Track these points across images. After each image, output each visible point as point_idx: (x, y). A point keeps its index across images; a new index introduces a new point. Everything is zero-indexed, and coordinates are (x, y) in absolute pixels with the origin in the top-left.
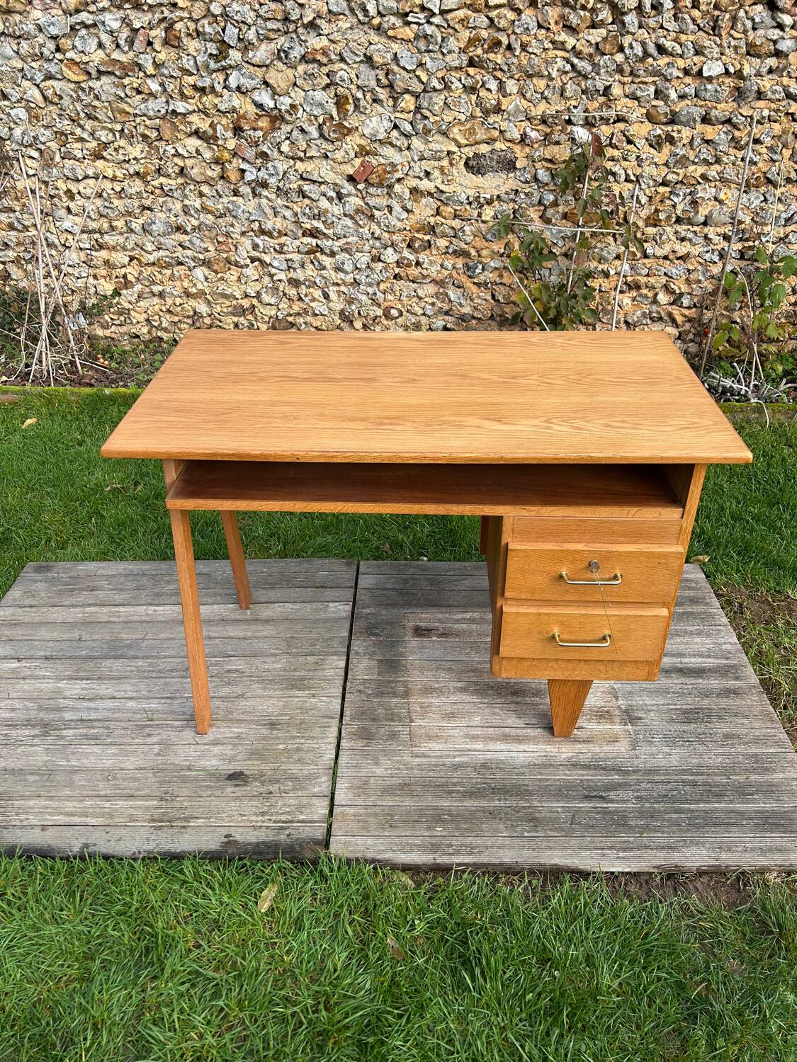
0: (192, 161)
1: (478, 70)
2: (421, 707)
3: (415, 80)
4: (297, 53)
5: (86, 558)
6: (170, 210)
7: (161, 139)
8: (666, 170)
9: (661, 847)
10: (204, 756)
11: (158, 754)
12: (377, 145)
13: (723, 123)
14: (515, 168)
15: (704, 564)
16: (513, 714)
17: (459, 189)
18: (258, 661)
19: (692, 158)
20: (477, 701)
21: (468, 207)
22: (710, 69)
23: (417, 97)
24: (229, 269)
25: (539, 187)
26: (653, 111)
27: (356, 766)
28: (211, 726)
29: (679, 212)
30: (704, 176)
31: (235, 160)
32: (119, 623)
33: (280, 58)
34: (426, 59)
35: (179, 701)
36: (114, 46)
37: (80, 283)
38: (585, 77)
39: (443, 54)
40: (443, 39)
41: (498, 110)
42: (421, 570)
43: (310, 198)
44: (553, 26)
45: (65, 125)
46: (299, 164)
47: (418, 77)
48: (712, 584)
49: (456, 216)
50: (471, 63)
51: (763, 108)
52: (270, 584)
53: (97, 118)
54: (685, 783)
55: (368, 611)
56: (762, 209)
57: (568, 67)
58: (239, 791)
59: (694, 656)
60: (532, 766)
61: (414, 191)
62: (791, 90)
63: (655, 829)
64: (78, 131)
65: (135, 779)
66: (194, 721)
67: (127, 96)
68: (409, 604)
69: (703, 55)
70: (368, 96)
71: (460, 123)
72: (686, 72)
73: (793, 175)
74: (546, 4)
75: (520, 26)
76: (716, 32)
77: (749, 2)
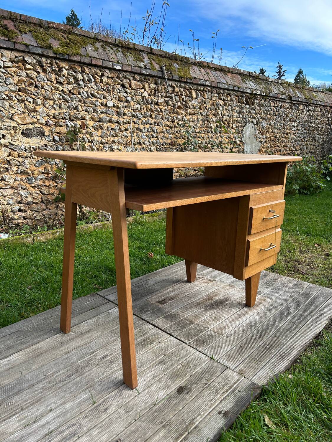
1: (23, 94)
2: (203, 322)
8: (101, 138)
9: (320, 315)
10: (152, 395)
11: (127, 412)
13: (116, 123)
14: (45, 135)
16: (231, 308)
17: (20, 144)
19: (109, 134)
20: (215, 311)
21: (25, 152)
22: (109, 104)
25: (56, 144)
26: (93, 116)
30: (113, 141)
35: (97, 385)
38: (68, 102)
39: (7, 84)
40: (6, 78)
41: (35, 111)
44: (53, 81)
49: (19, 156)
50: (20, 90)
51: (126, 119)
57: (61, 97)
58: (193, 394)
62: (133, 113)
63: (311, 313)
65: (134, 432)
69: (106, 99)
71: (18, 114)
72: (102, 104)
73: (138, 141)
74: (50, 72)
75: (40, 79)
76: (109, 92)
77: (117, 84)
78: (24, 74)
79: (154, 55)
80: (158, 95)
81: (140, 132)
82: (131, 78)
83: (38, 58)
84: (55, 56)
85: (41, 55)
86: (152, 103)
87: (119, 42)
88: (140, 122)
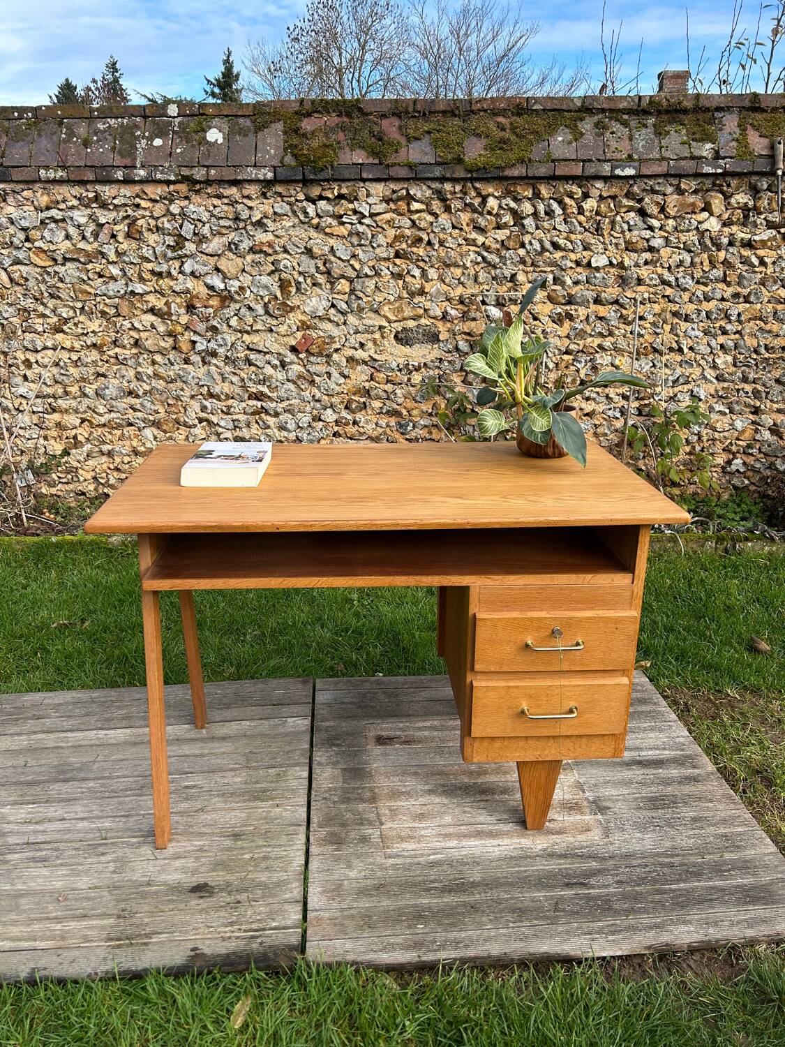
0: (147, 334)
1: (403, 260)
2: (391, 810)
3: (350, 268)
4: (246, 244)
5: (32, 689)
6: (123, 377)
7: (119, 315)
8: (568, 341)
9: (649, 927)
10: (164, 871)
11: (114, 872)
12: (316, 321)
13: (612, 303)
14: (439, 340)
15: (646, 669)
16: (484, 811)
17: (390, 358)
18: (217, 777)
19: (589, 332)
20: (445, 801)
21: (398, 373)
22: (597, 261)
23: (351, 282)
24: (178, 429)
25: (460, 356)
26: (552, 294)
27: (328, 870)
28: (170, 840)
29: (582, 376)
30: (600, 346)
31: (187, 333)
32: (68, 747)
33: (230, 250)
34: (359, 251)
35: (135, 818)
36: (80, 238)
37: (30, 444)
38: (495, 267)
39: (373, 247)
40: (373, 236)
41: (422, 292)
42: (379, 684)
43: (256, 365)
44: (465, 227)
45: (29, 303)
46: (246, 337)
47: (352, 266)
48: (657, 687)
49: (388, 381)
50: (397, 255)
51: (644, 292)
52: (225, 704)
53: (60, 298)
54: (662, 865)
55: (328, 724)
56: (652, 373)
57: (480, 259)
58: (204, 903)
59: (651, 749)
60: (509, 859)
61: (350, 360)
62: (665, 277)
63: (640, 911)
64: (41, 308)
65: (88, 899)
66: (153, 837)
67: (89, 279)
68: (369, 716)
69: (591, 250)
70: (309, 281)
71: (390, 302)
72: (578, 263)
73: (675, 345)
74: (459, 210)
75: (437, 227)
76: (599, 233)
77: (624, 210)
78: (406, 222)
79: (763, 110)
80: (755, 222)
81: (686, 320)
82: (669, 190)
83: (436, 185)
84: (469, 176)
85: (442, 180)
86: (731, 244)
87: (651, 102)
88: (686, 296)
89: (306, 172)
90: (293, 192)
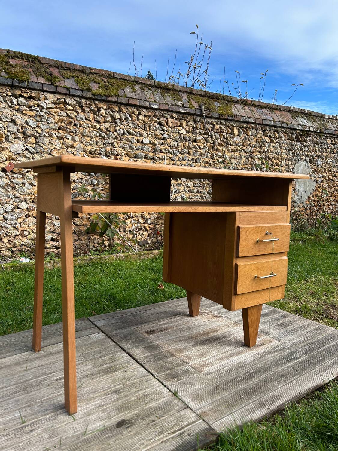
1: (62, 131)
2: (185, 357)
3: (35, 132)
10: (87, 424)
11: (51, 437)
12: (17, 156)
13: (152, 159)
16: (225, 346)
22: (145, 141)
23: (36, 138)
25: (91, 178)
26: (128, 153)
27: (184, 390)
28: (77, 407)
34: (40, 124)
35: (36, 405)
38: (104, 139)
39: (48, 123)
40: (47, 118)
41: (72, 147)
42: (122, 314)
44: (91, 120)
47: (37, 131)
50: (60, 128)
51: (162, 155)
54: (310, 344)
55: (114, 332)
57: (98, 135)
58: (133, 430)
62: (169, 150)
63: (323, 360)
68: (132, 325)
69: (142, 136)
70: (13, 135)
71: (57, 150)
72: (138, 141)
74: (88, 112)
75: (79, 118)
76: (145, 130)
77: (153, 122)
78: (64, 114)
79: (194, 94)
80: (197, 132)
82: (169, 117)
83: (78, 99)
84: (94, 97)
85: (81, 97)
86: (190, 140)
87: (158, 84)
88: (177, 158)
89: (14, 81)
90: (5, 91)
